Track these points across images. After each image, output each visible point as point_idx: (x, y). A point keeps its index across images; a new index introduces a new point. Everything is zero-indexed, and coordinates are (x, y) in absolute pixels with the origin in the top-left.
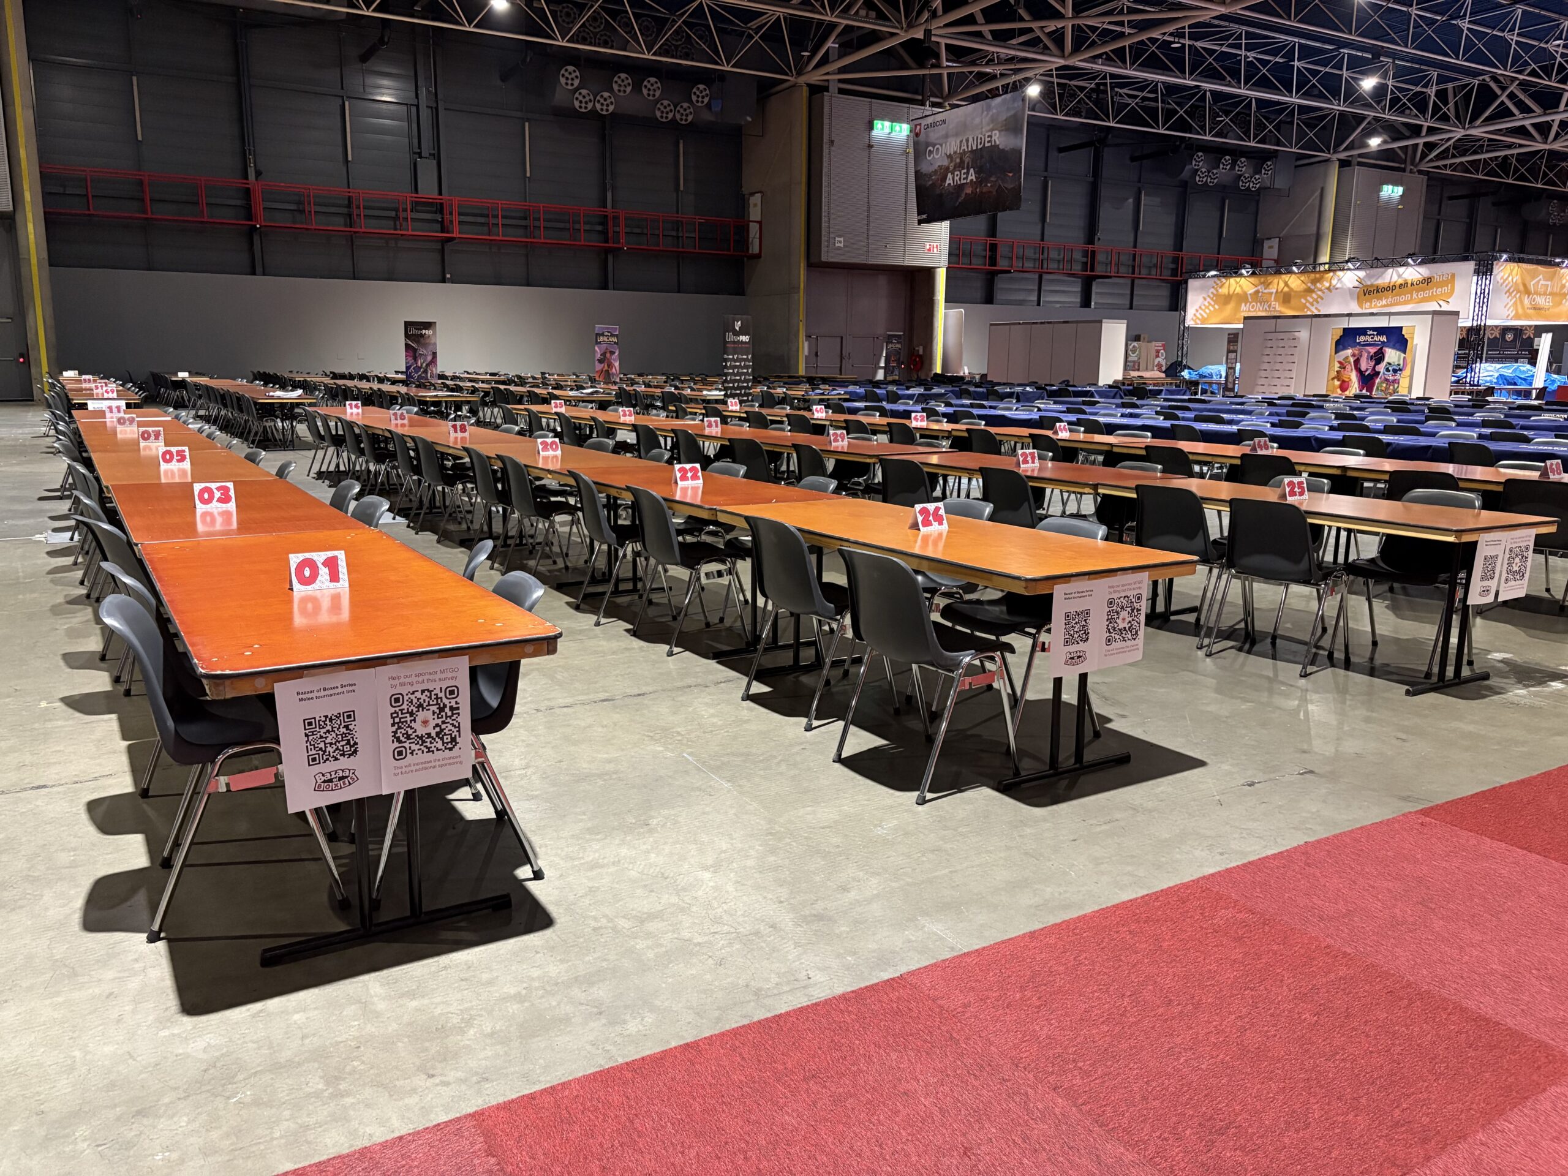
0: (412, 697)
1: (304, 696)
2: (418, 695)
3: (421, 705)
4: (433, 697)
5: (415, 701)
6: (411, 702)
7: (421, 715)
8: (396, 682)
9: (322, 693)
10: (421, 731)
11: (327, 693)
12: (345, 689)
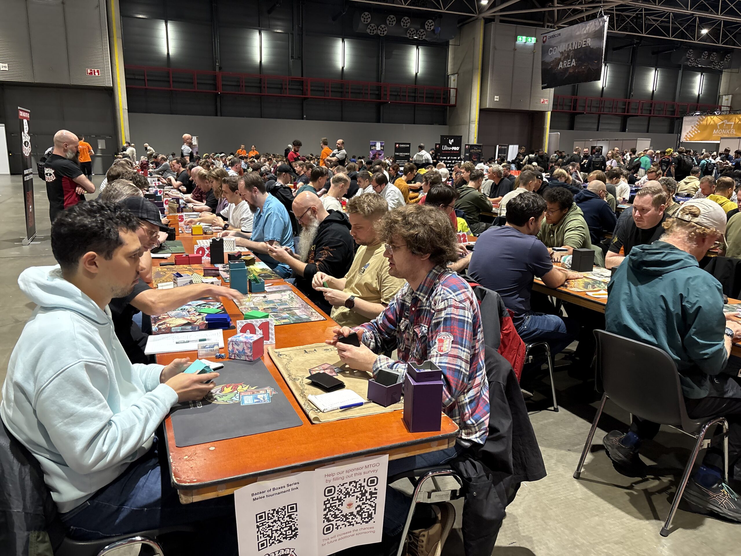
0: (342, 488)
1: (257, 496)
2: (347, 486)
3: (348, 493)
4: (358, 486)
5: (344, 490)
6: (341, 492)
7: (348, 500)
8: (331, 478)
9: (272, 492)
10: (346, 510)
11: (276, 491)
12: (290, 488)
